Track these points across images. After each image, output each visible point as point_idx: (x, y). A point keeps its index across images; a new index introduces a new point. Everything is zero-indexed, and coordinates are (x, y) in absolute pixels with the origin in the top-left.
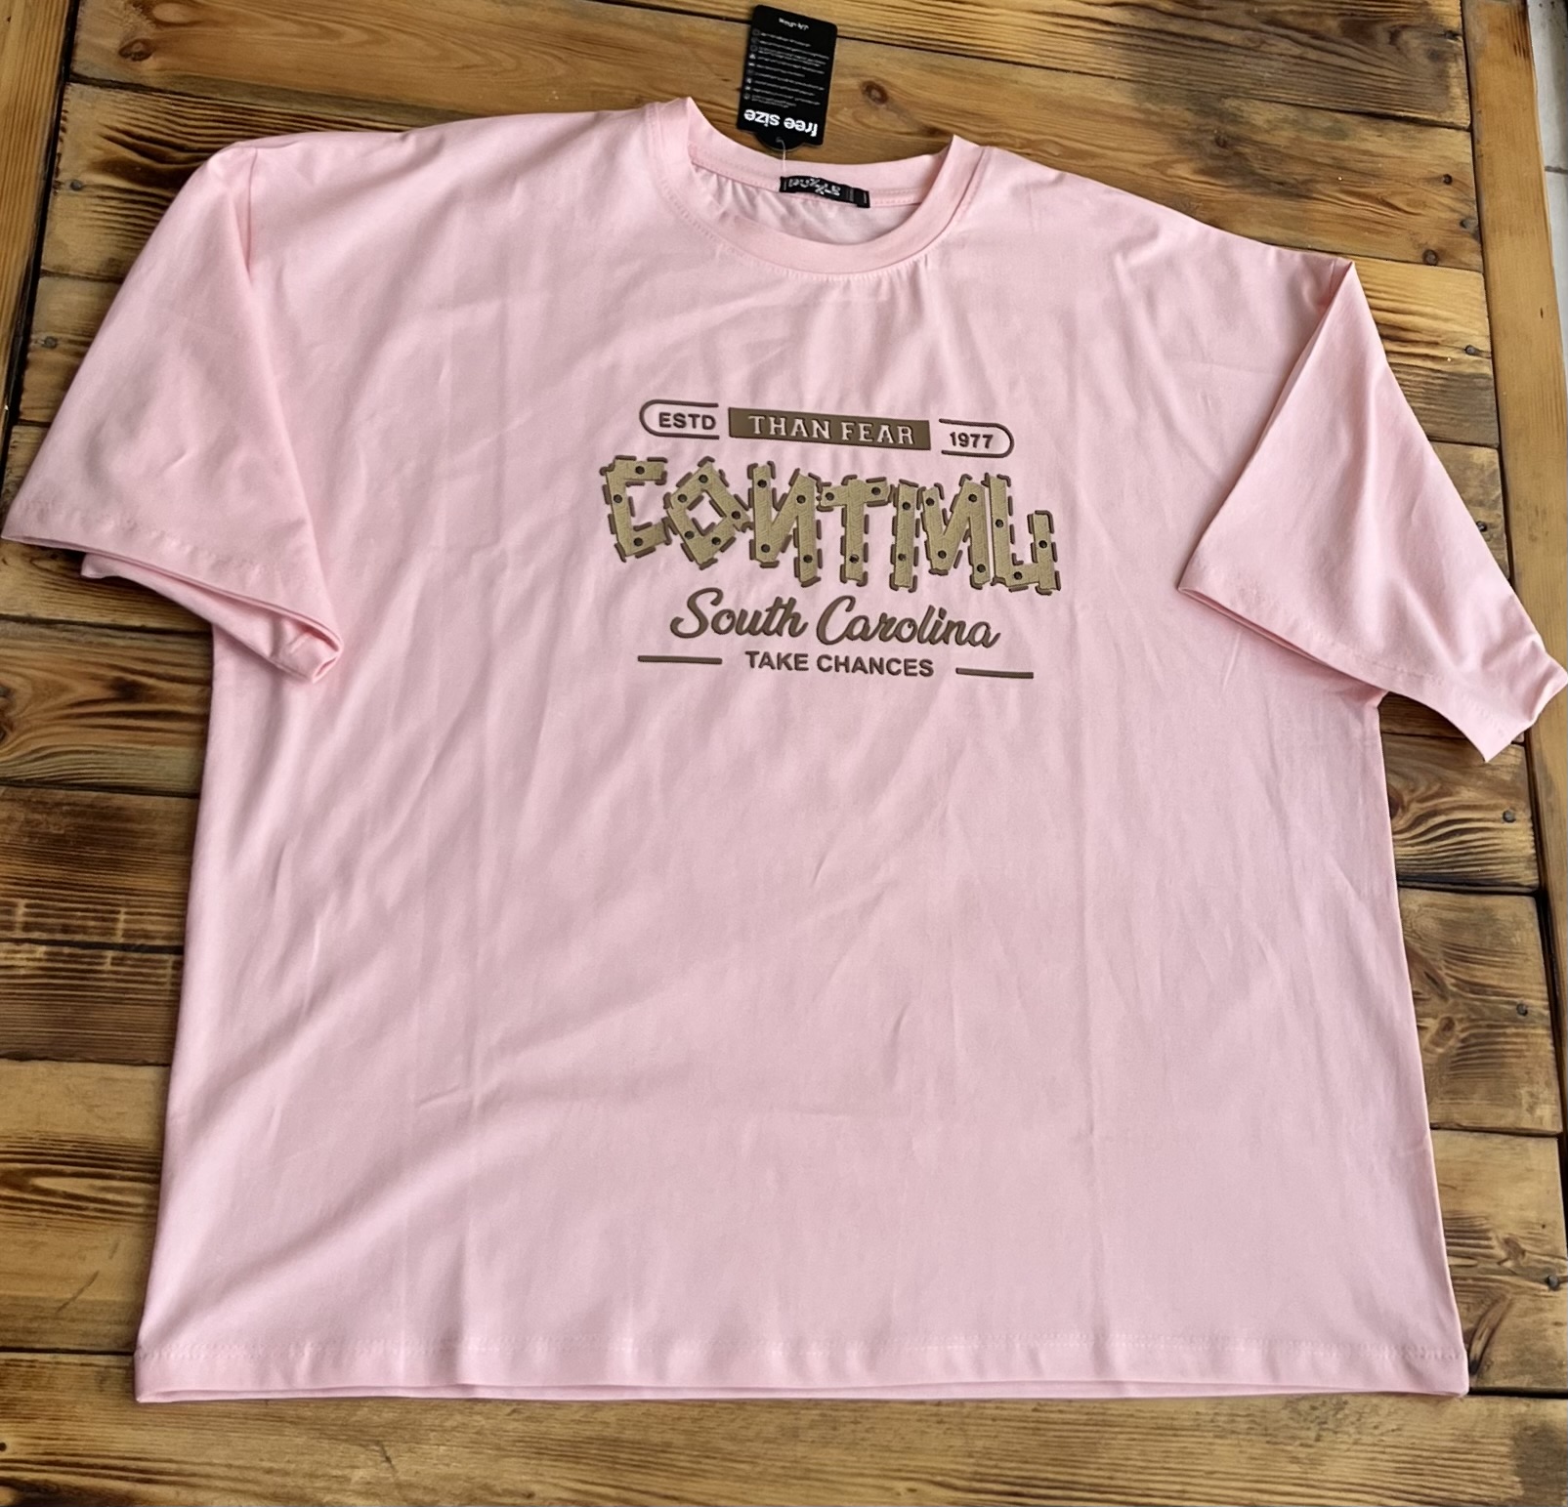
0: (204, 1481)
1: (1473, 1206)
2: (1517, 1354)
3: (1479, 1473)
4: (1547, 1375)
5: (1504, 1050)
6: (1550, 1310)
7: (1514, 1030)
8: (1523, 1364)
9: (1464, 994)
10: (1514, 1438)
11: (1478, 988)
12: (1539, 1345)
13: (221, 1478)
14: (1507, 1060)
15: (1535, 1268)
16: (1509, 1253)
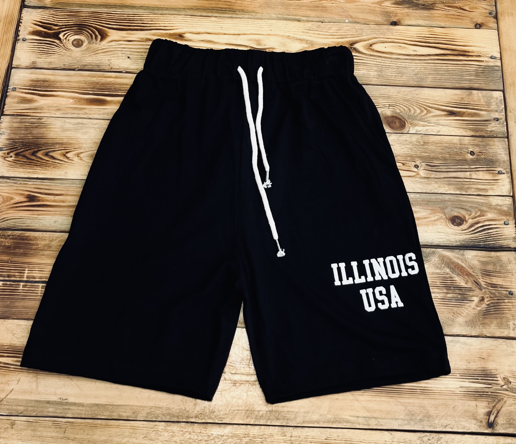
1: (492, 366)
2: (507, 420)
5: (503, 308)
7: (508, 301)
9: (488, 288)
11: (494, 286)
14: (504, 312)
15: (515, 388)
16: (505, 383)
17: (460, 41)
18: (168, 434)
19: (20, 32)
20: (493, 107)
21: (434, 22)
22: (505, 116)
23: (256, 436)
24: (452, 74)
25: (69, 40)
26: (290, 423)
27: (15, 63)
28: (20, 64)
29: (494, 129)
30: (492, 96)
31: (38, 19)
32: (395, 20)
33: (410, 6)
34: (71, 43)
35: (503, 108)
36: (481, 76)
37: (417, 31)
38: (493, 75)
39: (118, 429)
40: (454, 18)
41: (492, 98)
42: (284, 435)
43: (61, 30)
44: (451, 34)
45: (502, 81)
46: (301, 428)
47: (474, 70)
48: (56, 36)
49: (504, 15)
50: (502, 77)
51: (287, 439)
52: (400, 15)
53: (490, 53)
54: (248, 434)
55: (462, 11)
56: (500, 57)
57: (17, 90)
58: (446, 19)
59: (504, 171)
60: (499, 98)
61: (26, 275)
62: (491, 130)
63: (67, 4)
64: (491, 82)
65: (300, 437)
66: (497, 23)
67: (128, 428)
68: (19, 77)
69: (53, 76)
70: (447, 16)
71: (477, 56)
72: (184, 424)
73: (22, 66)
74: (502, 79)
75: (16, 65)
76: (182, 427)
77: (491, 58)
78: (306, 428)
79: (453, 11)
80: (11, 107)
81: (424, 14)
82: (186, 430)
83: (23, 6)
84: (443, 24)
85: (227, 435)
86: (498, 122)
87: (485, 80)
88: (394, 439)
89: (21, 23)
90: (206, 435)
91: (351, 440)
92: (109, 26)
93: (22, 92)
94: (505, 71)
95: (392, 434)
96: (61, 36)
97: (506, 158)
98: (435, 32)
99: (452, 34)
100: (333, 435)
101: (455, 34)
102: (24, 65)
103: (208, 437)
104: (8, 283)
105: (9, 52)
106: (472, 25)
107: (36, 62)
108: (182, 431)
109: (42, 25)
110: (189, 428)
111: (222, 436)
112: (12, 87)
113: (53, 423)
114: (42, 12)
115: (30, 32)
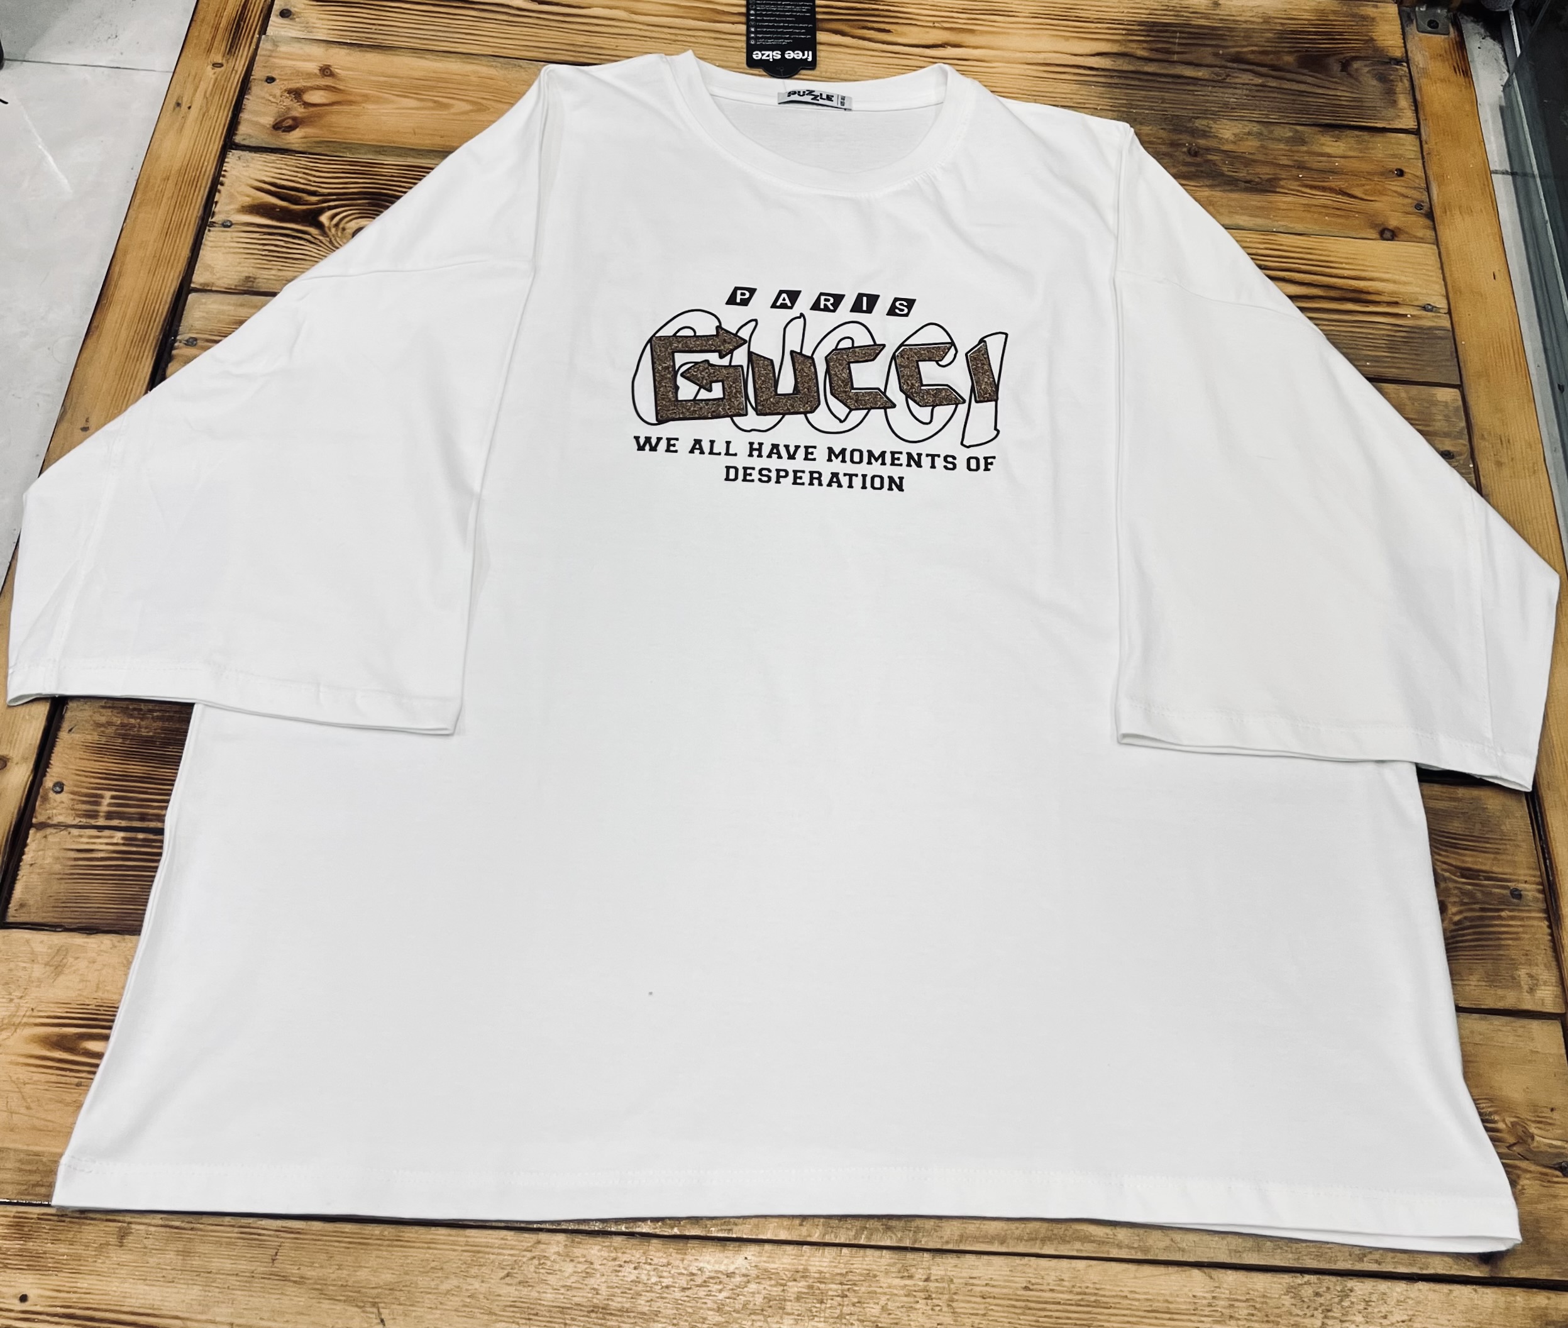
5: (1498, 932)
7: (1509, 914)
9: (1455, 879)
11: (1470, 873)
14: (1502, 942)
15: (1545, 1153)
16: (1518, 1138)
17: (1344, 266)
18: (576, 1267)
19: (219, 205)
20: (1439, 426)
21: (1278, 221)
22: (1468, 447)
23: (827, 1275)
25: (344, 229)
26: (924, 1240)
27: (199, 278)
28: (213, 281)
30: (1434, 399)
31: (267, 176)
33: (1215, 183)
35: (1462, 429)
36: (1402, 351)
38: (1433, 350)
39: (431, 1251)
40: (1327, 215)
41: (1434, 403)
42: (906, 1274)
43: (326, 204)
44: (1320, 250)
45: (1456, 364)
46: (954, 1255)
47: (1383, 335)
48: (311, 218)
49: (1451, 211)
50: (1454, 354)
51: (914, 1285)
53: (1420, 298)
54: (806, 1270)
55: (1345, 199)
56: (1445, 305)
57: (201, 342)
58: (1309, 215)
60: (1452, 403)
63: (344, 145)
64: (1429, 365)
65: (952, 1281)
66: (1435, 230)
67: (460, 1248)
68: (207, 313)
70: (1308, 208)
71: (1389, 304)
72: (619, 1239)
73: (217, 287)
74: (1456, 359)
75: (201, 285)
76: (615, 1249)
77: (1424, 308)
78: (968, 1256)
79: (1321, 198)
81: (1252, 203)
82: (626, 1257)
83: (229, 144)
84: (1299, 227)
85: (744, 1271)
87: (1412, 359)
88: (1218, 1290)
89: (222, 184)
90: (685, 1272)
91: (1096, 1292)
94: (1462, 342)
95: (1211, 1278)
96: (324, 218)
98: (1281, 245)
99: (1325, 250)
100: (1046, 1277)
101: (1329, 249)
102: (223, 283)
103: (689, 1278)
105: (185, 252)
106: (1371, 230)
107: (255, 278)
108: (615, 1259)
109: (278, 192)
110: (635, 1252)
111: (729, 1275)
112: (187, 336)
113: (242, 1233)
114: (278, 162)
115: (243, 207)
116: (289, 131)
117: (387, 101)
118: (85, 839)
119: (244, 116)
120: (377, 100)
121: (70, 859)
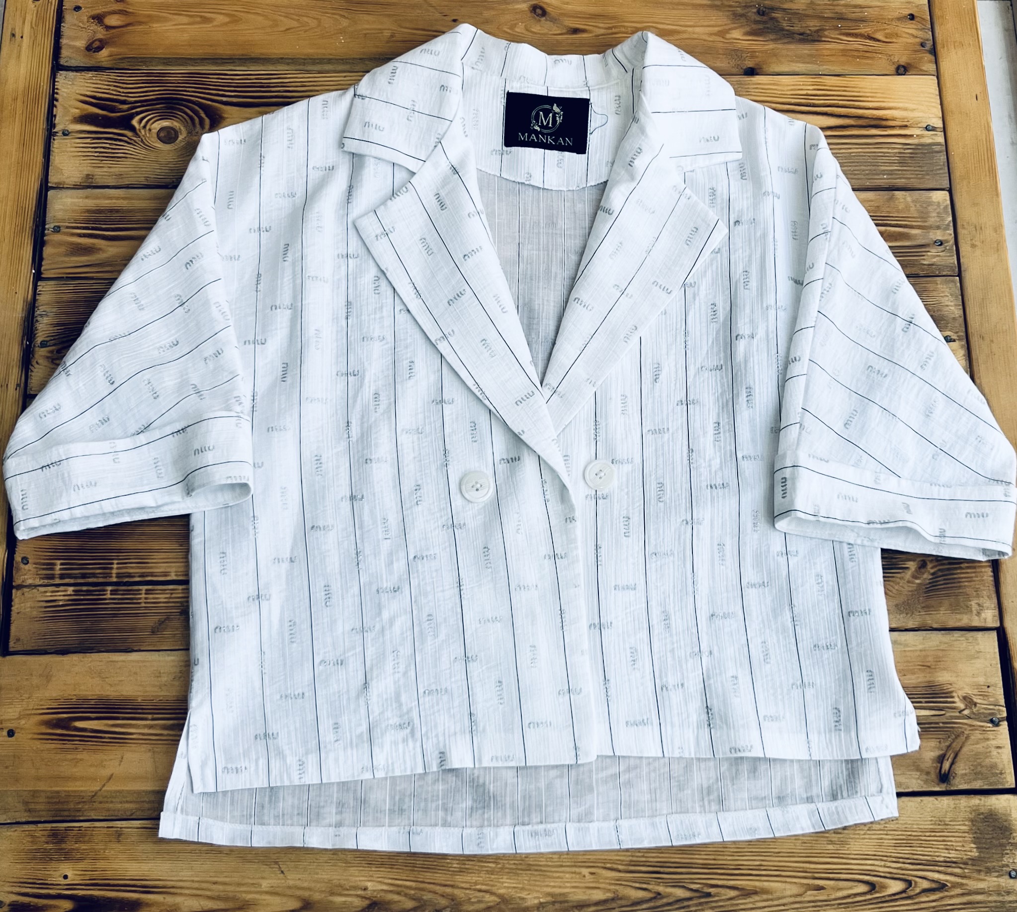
0: (178, 891)
1: (943, 678)
2: (972, 768)
3: (948, 843)
4: (993, 779)
5: (961, 578)
6: (993, 739)
8: (977, 774)
10: (972, 821)
12: (987, 761)
13: (188, 888)
14: (963, 584)
15: (983, 713)
16: (966, 706)
17: (870, 99)
19: (57, 118)
20: (933, 220)
21: (822, 65)
22: (953, 235)
24: (858, 162)
25: (150, 130)
27: (53, 179)
28: (63, 180)
29: (935, 260)
30: (930, 200)
31: (88, 91)
32: (750, 64)
33: (778, 37)
34: (155, 136)
35: (950, 222)
36: (908, 165)
37: (793, 85)
38: (931, 161)
40: (859, 57)
41: (930, 204)
43: (134, 111)
44: (853, 87)
45: (947, 171)
47: (896, 153)
48: (125, 122)
49: (947, 46)
50: (946, 164)
52: (760, 55)
53: (924, 120)
55: (871, 43)
56: (941, 125)
57: (63, 230)
58: (842, 59)
59: (954, 337)
60: (943, 203)
61: (114, 571)
62: (930, 263)
63: (140, 60)
64: (928, 174)
66: (936, 63)
68: (63, 206)
69: (127, 201)
70: (843, 52)
71: (901, 127)
73: (67, 184)
74: (946, 168)
75: (56, 183)
77: (927, 128)
79: (856, 44)
80: (54, 263)
81: (803, 52)
83: (57, 67)
84: (836, 69)
86: (941, 248)
87: (916, 171)
89: (57, 100)
92: (224, 99)
93: (73, 235)
94: (952, 153)
96: (135, 122)
97: (958, 312)
98: (823, 85)
99: (855, 87)
101: (859, 85)
102: (71, 181)
104: (85, 588)
105: (39, 158)
106: (890, 68)
107: (93, 175)
109: (97, 103)
112: (52, 226)
114: (94, 78)
115: (75, 118)
116: (98, 52)
117: (166, 20)
118: (48, 594)
119: (64, 41)
120: (158, 19)
121: (41, 607)
